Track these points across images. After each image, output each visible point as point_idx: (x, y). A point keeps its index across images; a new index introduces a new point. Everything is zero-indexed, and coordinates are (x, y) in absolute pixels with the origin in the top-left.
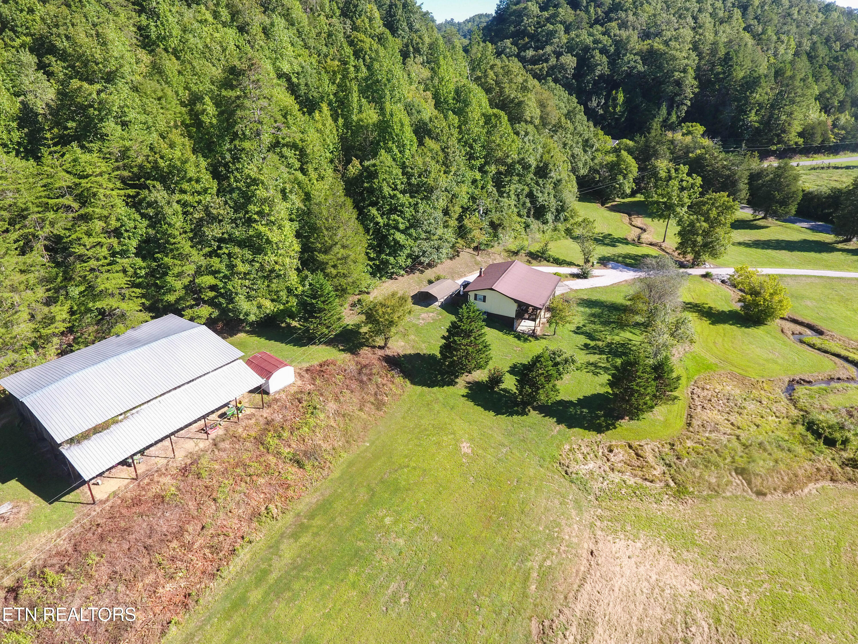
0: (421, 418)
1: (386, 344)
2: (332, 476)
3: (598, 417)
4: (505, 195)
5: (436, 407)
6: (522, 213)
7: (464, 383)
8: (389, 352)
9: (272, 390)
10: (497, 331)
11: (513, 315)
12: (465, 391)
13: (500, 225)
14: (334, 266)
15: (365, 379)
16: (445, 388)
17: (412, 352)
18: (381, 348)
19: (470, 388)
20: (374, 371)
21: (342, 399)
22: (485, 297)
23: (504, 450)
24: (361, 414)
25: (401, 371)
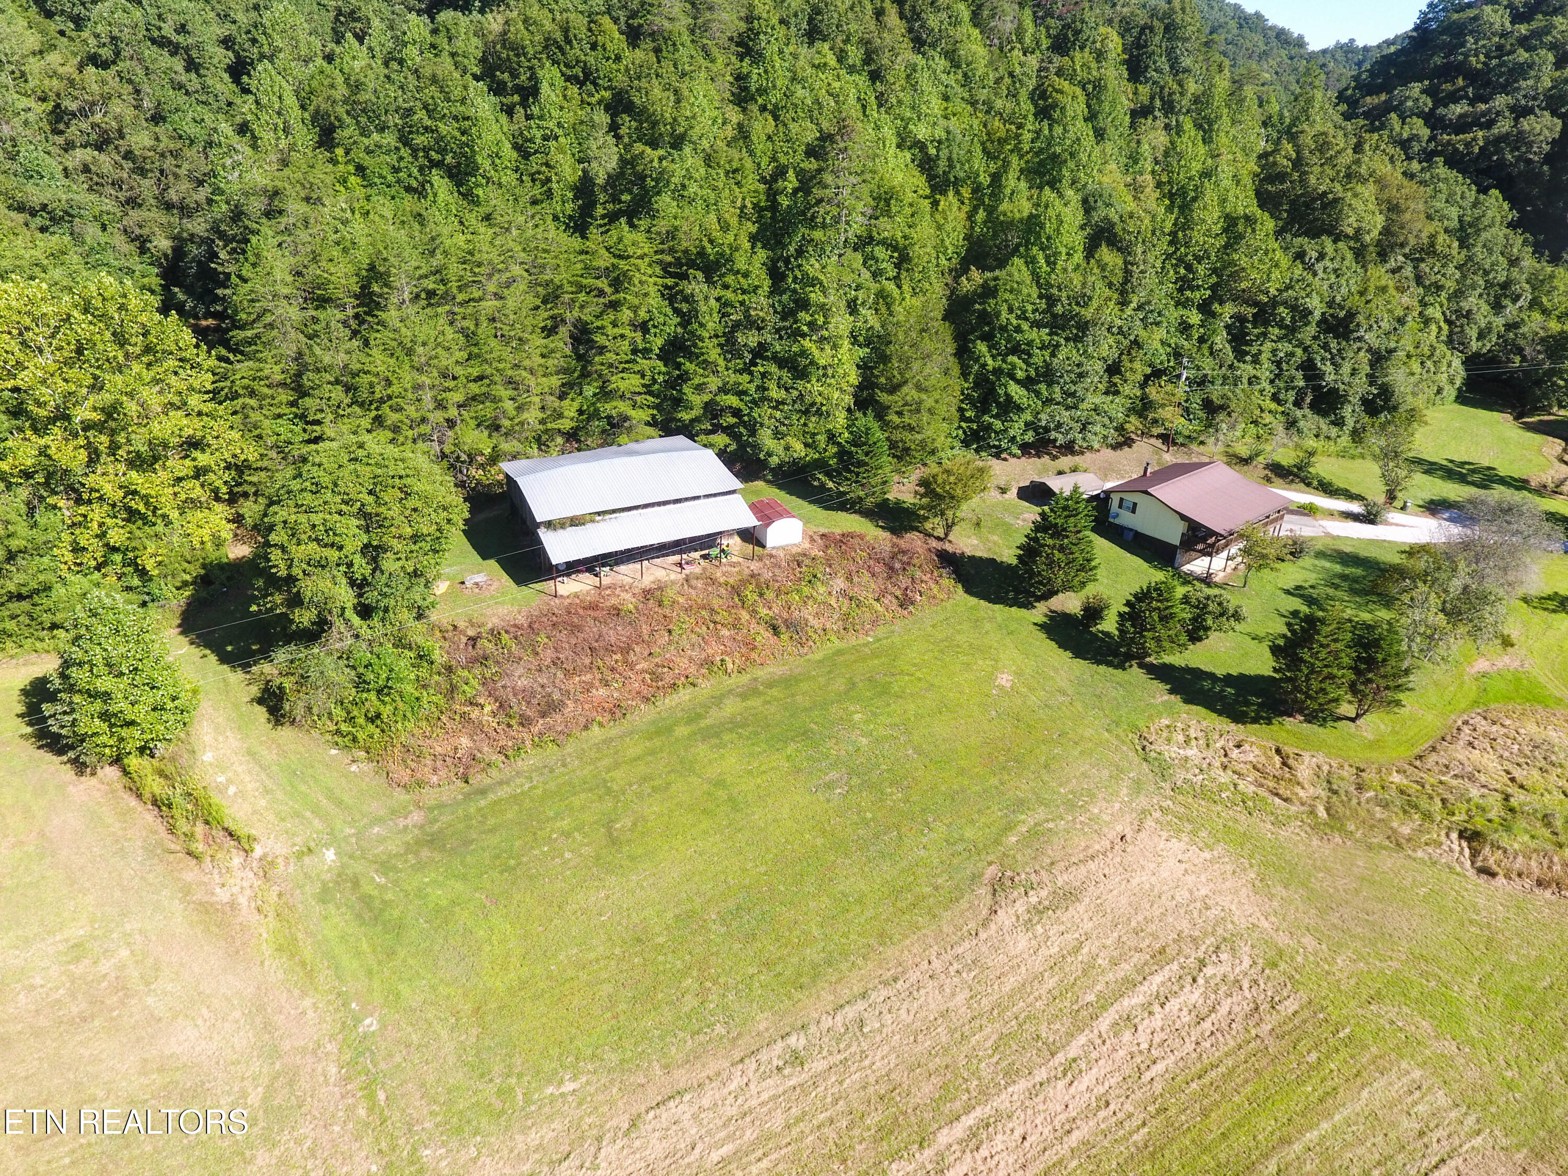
0: (959, 632)
1: (946, 535)
2: (810, 656)
3: (1248, 704)
4: (1248, 358)
5: (987, 626)
6: (1282, 396)
7: (1045, 610)
8: (948, 547)
9: (770, 543)
10: (1140, 561)
11: (1176, 541)
12: (1041, 619)
13: (1222, 407)
14: (900, 414)
15: (897, 565)
16: (1014, 609)
17: (985, 555)
18: (939, 539)
19: (1051, 618)
20: (915, 561)
21: (856, 579)
22: (1135, 505)
23: (1061, 699)
24: (877, 606)
25: (954, 572)
